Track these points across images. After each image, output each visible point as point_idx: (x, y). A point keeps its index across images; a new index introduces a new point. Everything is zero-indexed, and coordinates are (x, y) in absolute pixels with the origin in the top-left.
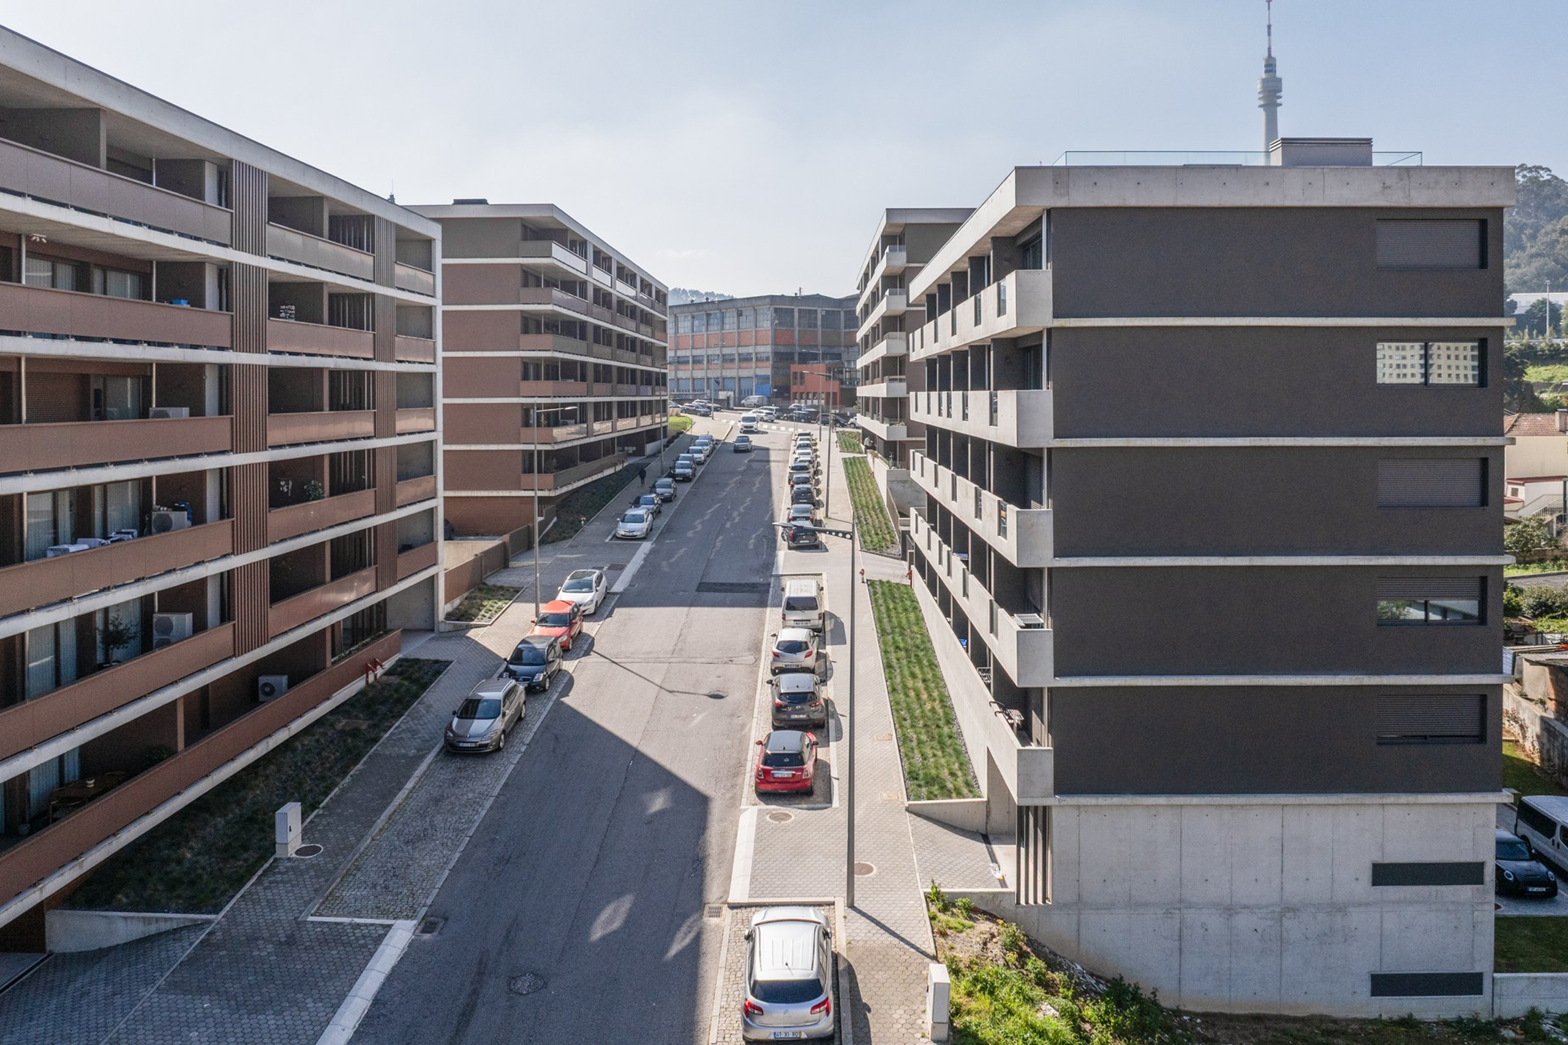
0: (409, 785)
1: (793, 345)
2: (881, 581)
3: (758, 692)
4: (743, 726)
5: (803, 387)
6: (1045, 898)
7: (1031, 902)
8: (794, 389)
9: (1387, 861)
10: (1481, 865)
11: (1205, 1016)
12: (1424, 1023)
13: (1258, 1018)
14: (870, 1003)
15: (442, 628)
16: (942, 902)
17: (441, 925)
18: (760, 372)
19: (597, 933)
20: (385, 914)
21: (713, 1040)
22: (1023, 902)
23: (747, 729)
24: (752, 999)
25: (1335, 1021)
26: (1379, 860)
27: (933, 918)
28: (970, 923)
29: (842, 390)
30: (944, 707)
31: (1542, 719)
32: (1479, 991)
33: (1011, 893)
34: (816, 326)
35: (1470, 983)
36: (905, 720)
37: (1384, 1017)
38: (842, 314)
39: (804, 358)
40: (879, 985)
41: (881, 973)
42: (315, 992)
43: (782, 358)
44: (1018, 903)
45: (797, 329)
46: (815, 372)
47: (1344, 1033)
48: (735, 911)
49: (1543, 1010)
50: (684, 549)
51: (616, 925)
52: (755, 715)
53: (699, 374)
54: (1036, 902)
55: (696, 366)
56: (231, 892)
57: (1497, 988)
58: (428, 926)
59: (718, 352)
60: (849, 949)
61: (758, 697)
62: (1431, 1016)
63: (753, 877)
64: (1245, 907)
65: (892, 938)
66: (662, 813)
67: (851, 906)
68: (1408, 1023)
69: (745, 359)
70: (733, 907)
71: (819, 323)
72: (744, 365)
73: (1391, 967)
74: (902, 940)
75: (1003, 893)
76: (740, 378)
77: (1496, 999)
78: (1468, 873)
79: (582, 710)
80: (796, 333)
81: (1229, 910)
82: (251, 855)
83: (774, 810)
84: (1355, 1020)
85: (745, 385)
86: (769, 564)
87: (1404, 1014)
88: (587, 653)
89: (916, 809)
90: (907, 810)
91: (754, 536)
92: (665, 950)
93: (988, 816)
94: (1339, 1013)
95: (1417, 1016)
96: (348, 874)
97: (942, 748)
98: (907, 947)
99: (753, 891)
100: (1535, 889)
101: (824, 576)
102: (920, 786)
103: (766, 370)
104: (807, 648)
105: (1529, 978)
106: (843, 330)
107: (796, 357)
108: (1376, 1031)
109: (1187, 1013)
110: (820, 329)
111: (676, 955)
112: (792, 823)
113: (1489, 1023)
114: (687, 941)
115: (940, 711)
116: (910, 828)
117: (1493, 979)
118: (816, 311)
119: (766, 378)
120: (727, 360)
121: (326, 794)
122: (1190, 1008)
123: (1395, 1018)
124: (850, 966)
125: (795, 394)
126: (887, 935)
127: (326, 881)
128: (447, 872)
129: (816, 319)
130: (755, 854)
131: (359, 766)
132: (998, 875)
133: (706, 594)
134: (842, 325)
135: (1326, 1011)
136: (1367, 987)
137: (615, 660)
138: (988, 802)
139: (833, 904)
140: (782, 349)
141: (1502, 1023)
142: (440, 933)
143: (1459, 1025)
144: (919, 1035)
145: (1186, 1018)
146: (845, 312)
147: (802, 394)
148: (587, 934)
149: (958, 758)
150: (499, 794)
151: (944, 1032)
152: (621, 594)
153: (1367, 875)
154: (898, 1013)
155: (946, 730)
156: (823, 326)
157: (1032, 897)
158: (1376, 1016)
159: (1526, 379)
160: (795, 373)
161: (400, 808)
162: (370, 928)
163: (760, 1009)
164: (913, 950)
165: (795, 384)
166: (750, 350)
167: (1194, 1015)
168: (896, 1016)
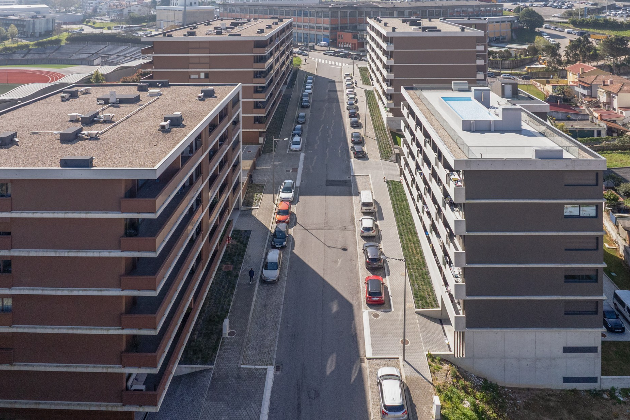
0: (254, 299)
1: (338, 24)
2: (391, 181)
3: (358, 246)
4: (356, 265)
5: (342, 40)
6: (463, 354)
7: (459, 356)
8: (339, 40)
9: (568, 346)
10: (597, 347)
11: (512, 388)
12: (579, 391)
13: (528, 389)
14: (416, 404)
15: (242, 209)
16: (432, 357)
17: (281, 367)
18: (325, 33)
19: (328, 372)
20: (263, 363)
21: (372, 418)
22: (456, 356)
23: (357, 267)
24: (384, 410)
25: (552, 390)
26: (565, 346)
27: (430, 365)
28: (441, 366)
29: (358, 43)
30: (422, 258)
31: (625, 246)
32: (596, 382)
33: (452, 354)
34: (347, 16)
35: (594, 380)
36: (410, 264)
37: (567, 389)
38: (357, 12)
39: (343, 29)
40: (417, 396)
41: (417, 391)
42: (252, 399)
43: (334, 29)
44: (455, 357)
45: (339, 18)
46: (347, 36)
47: (555, 395)
48: (369, 361)
49: (615, 387)
50: (316, 157)
51: (333, 368)
52: (359, 260)
53: (300, 31)
54: (460, 356)
55: (299, 28)
56: (214, 355)
57: (602, 381)
58: (277, 369)
59: (308, 24)
60: (406, 379)
61: (358, 250)
62: (581, 389)
63: (372, 346)
64: (524, 358)
65: (419, 375)
66: (337, 312)
67: (404, 360)
68: (574, 391)
69: (319, 28)
70: (368, 359)
71: (348, 15)
72: (318, 30)
73: (569, 375)
74: (422, 375)
75: (450, 354)
76: (316, 35)
77: (602, 384)
78: (593, 350)
79: (300, 257)
80: (339, 20)
81: (519, 359)
82: (215, 337)
83: (374, 312)
84: (558, 390)
85: (318, 37)
86: (349, 168)
87: (573, 388)
88: (295, 225)
89: (418, 312)
90: (416, 312)
91: (340, 147)
92: (350, 380)
93: (441, 314)
94: (553, 388)
95: (577, 389)
96: (247, 344)
97: (424, 281)
98: (423, 379)
99: (374, 353)
100: (618, 330)
101: (370, 176)
102: (418, 300)
103: (328, 33)
104: (373, 229)
105: (611, 378)
106: (357, 17)
107: (339, 28)
108: (565, 394)
109: (507, 388)
110: (348, 18)
111: (354, 381)
112: (381, 318)
113: (599, 391)
114: (356, 374)
115: (421, 260)
116: (418, 321)
117: (601, 379)
118: (347, 11)
119: (327, 36)
120: (312, 28)
121: (229, 305)
122: (507, 386)
123: (571, 389)
124: (407, 387)
125: (339, 42)
126: (417, 373)
127: (242, 348)
128: (277, 342)
129: (347, 14)
130: (371, 334)
131: (236, 290)
132: (447, 342)
133: (330, 187)
134: (357, 15)
135: (549, 387)
136: (562, 380)
137: (306, 228)
138: (442, 310)
139: (398, 358)
140: (334, 26)
141: (604, 391)
142: (282, 372)
143: (589, 392)
144: (431, 417)
145: (506, 389)
146: (358, 11)
147: (342, 43)
148: (325, 372)
149: (429, 285)
150: (284, 303)
151: (439, 417)
152: (300, 187)
153: (562, 350)
154: (424, 408)
155: (424, 271)
156: (350, 17)
157: (459, 355)
158: (565, 388)
159: (628, 46)
160: (339, 35)
161: (254, 311)
162: (261, 370)
163: (387, 414)
164: (425, 380)
165: (339, 38)
166: (321, 25)
167: (509, 388)
168: (424, 409)
